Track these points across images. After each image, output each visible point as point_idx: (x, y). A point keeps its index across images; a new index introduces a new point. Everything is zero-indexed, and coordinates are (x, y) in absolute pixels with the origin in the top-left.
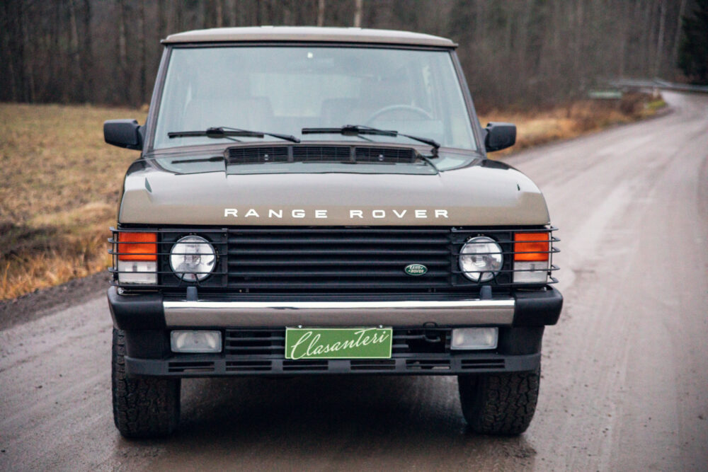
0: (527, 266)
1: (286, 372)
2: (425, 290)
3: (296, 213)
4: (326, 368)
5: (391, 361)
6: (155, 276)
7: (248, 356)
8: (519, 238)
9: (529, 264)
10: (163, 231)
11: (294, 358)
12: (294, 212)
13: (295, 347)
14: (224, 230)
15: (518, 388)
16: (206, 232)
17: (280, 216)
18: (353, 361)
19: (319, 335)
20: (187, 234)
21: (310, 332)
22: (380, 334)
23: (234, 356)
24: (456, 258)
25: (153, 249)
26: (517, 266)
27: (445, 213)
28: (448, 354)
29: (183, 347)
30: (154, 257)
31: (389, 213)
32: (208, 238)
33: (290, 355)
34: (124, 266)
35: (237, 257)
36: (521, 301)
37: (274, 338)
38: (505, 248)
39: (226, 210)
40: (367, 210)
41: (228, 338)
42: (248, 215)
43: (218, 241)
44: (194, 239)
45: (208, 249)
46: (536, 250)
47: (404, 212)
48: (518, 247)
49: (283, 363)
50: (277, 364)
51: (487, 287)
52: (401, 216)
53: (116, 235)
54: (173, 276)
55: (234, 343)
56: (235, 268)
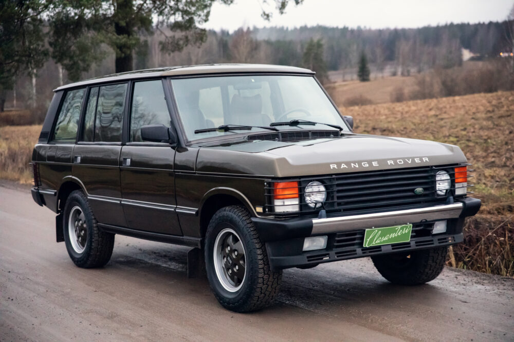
0: (461, 185)
1: (364, 255)
2: (419, 202)
3: (364, 164)
4: (381, 251)
5: (409, 243)
6: (297, 207)
7: (344, 248)
8: (456, 170)
9: (461, 184)
10: (302, 179)
11: (367, 246)
12: (363, 163)
13: (368, 240)
14: (334, 176)
15: (442, 254)
16: (322, 179)
17: (357, 166)
18: (393, 245)
19: (380, 232)
20: (311, 181)
21: (376, 230)
22: (407, 227)
23: (338, 249)
24: (434, 182)
25: (296, 191)
26: (457, 185)
27: (427, 160)
28: (431, 237)
29: (308, 247)
30: (297, 196)
31: (405, 161)
32: (322, 182)
33: (366, 245)
34: (277, 202)
35: (339, 191)
36: (464, 203)
37: (358, 236)
38: (452, 176)
39: (331, 165)
40: (395, 160)
41: (337, 239)
42: (342, 167)
43: (328, 183)
44: (315, 183)
45: (322, 188)
46: (462, 176)
47: (410, 160)
48: (456, 175)
49: (362, 250)
50: (359, 251)
51: (451, 197)
52: (410, 162)
53: (267, 184)
54: (307, 205)
55: (339, 241)
56: (339, 198)
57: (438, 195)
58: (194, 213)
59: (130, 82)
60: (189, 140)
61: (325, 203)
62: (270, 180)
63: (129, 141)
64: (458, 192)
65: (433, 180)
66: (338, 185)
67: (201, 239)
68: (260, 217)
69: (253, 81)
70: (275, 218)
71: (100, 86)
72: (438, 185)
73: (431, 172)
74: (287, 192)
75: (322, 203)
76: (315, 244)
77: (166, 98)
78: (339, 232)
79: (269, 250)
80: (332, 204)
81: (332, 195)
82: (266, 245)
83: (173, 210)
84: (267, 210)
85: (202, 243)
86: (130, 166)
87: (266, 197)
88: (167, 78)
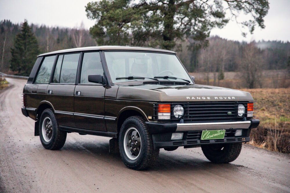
0: (250, 112)
1: (201, 144)
4: (209, 142)
5: (223, 140)
6: (170, 117)
7: (191, 140)
8: (248, 105)
10: (172, 103)
12: (202, 97)
13: (204, 136)
14: (188, 103)
16: (182, 104)
17: (200, 99)
18: (215, 140)
19: (210, 132)
20: (177, 104)
21: (208, 131)
22: (223, 131)
23: (188, 140)
24: (237, 110)
25: (169, 109)
26: (248, 112)
27: (234, 98)
28: (234, 137)
29: (173, 138)
30: (169, 111)
31: (223, 98)
32: (182, 105)
33: (202, 139)
34: (160, 114)
35: (190, 111)
36: (252, 121)
37: (198, 134)
38: (246, 107)
39: (187, 97)
40: (218, 97)
41: (188, 134)
42: (192, 98)
43: (185, 106)
44: (179, 106)
45: (182, 108)
46: (251, 108)
47: (226, 97)
48: (248, 107)
49: (200, 141)
50: (199, 142)
51: (245, 118)
52: (226, 99)
53: (155, 105)
54: (174, 117)
55: (189, 136)
56: (190, 114)
57: (239, 116)
58: (115, 119)
59: (81, 53)
60: (113, 82)
61: (183, 116)
62: (156, 103)
63: (80, 83)
64: (249, 115)
65: (237, 108)
66: (190, 107)
67: (117, 133)
68: (150, 121)
69: (146, 55)
70: (158, 122)
71: (64, 55)
72: (239, 111)
73: (236, 104)
74: (165, 109)
75: (182, 116)
76: (177, 136)
77: (101, 61)
78: (189, 131)
79: (154, 138)
80: (187, 117)
81: (187, 112)
82: (153, 136)
83: (103, 118)
84: (154, 118)
85: (118, 135)
86: (80, 95)
87: (154, 111)
88: (103, 51)
